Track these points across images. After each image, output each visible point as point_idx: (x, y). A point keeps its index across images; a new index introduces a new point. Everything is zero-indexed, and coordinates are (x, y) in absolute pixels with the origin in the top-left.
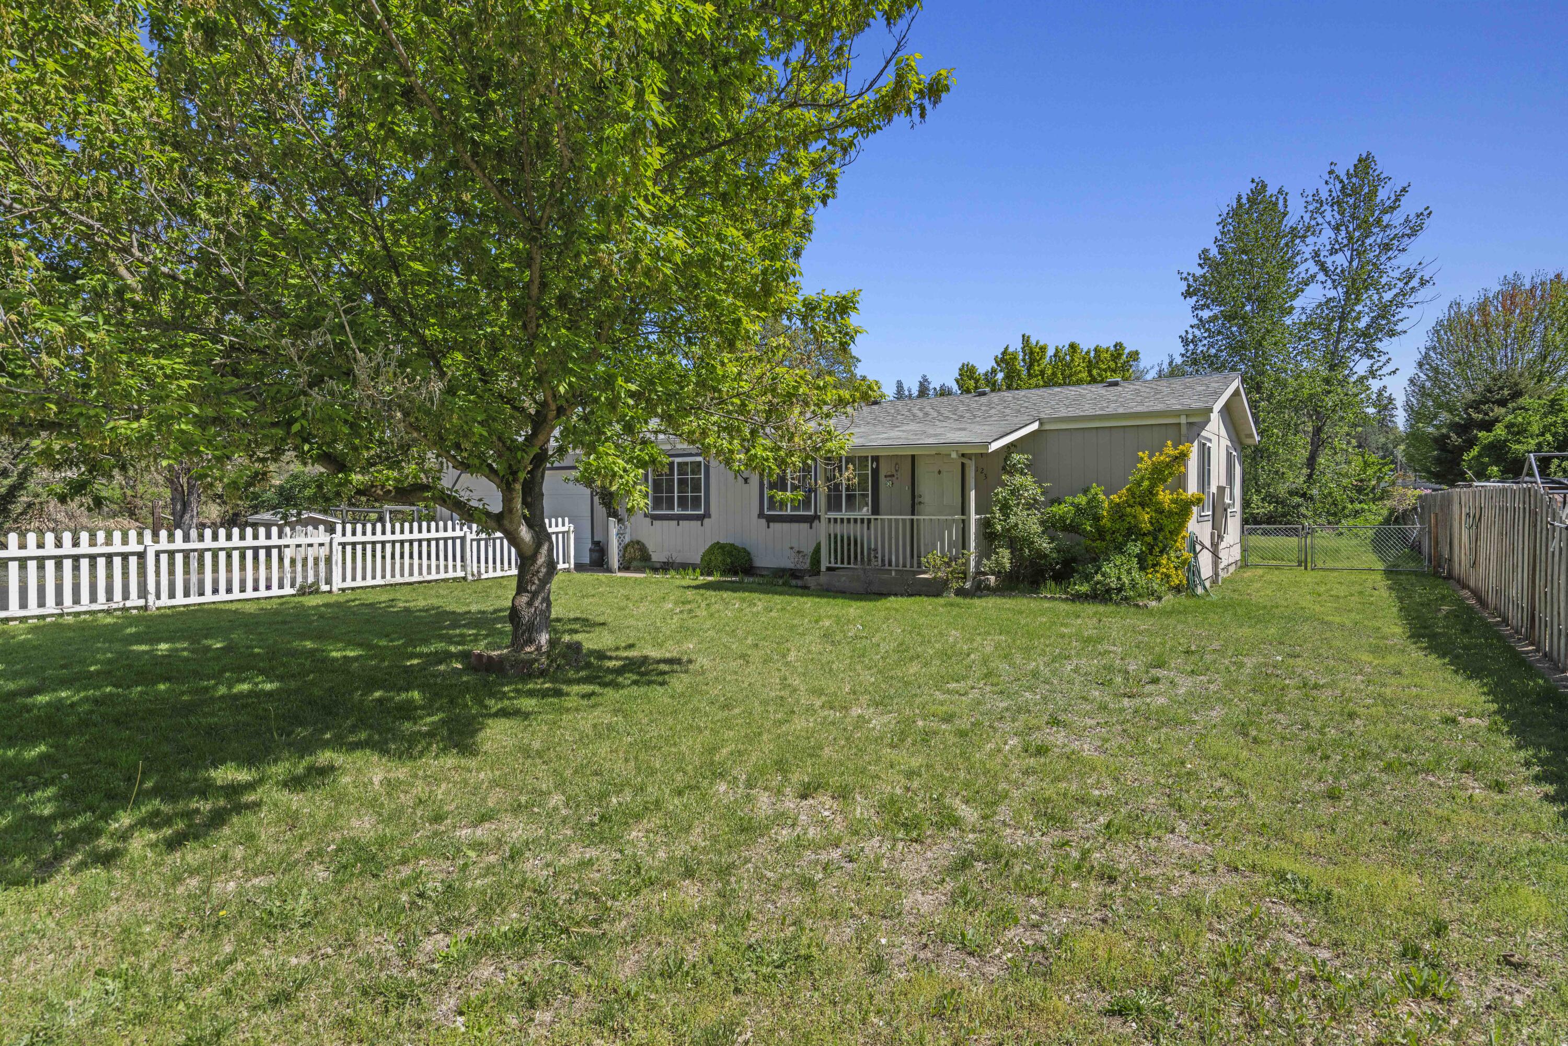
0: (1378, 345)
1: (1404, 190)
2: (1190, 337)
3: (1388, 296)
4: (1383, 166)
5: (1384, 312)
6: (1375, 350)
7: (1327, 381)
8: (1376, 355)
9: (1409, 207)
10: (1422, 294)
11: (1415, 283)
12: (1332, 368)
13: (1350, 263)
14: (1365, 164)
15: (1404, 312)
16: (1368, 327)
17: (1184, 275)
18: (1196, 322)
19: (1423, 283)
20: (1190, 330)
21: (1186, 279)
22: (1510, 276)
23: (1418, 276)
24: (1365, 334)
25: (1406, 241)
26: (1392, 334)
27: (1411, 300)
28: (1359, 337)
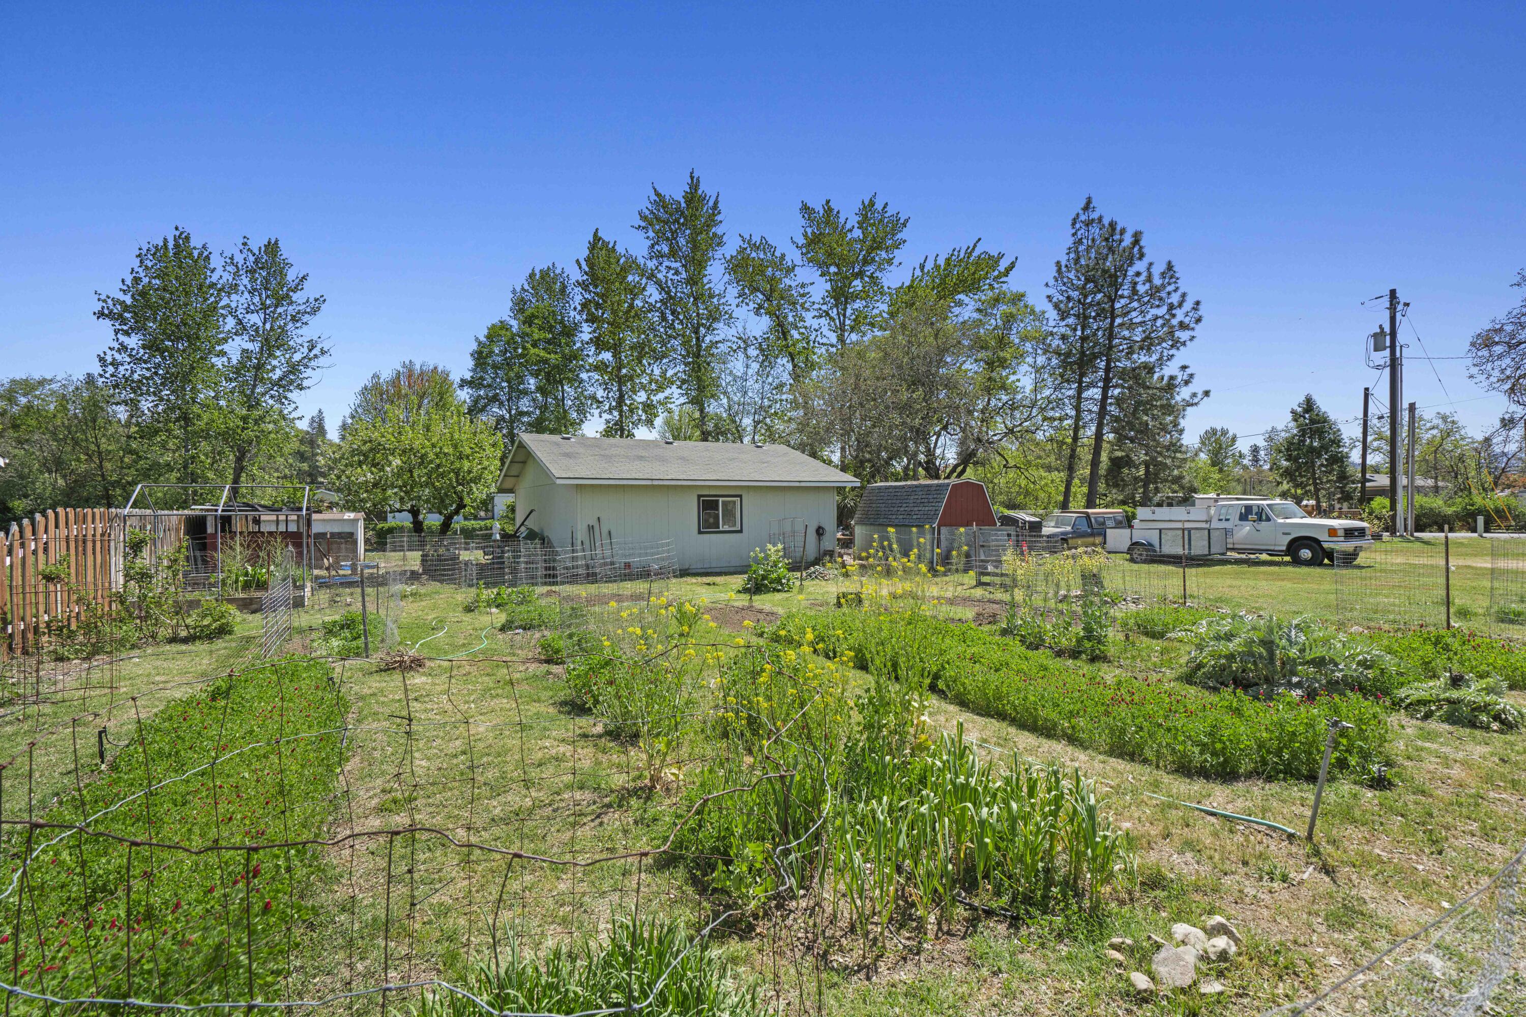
0: (289, 395)
1: (304, 278)
2: (109, 359)
3: (297, 357)
4: (286, 252)
5: (294, 369)
6: (286, 398)
7: (245, 419)
8: (286, 402)
9: (309, 291)
10: (322, 361)
11: (316, 351)
12: (250, 407)
13: (264, 324)
14: (272, 248)
15: (309, 372)
16: (281, 379)
17: (103, 297)
18: (117, 346)
19: (323, 352)
20: (109, 352)
21: (105, 301)
22: (407, 362)
23: (319, 346)
24: (278, 383)
25: (306, 318)
26: (301, 388)
27: (313, 363)
28: (273, 386)
